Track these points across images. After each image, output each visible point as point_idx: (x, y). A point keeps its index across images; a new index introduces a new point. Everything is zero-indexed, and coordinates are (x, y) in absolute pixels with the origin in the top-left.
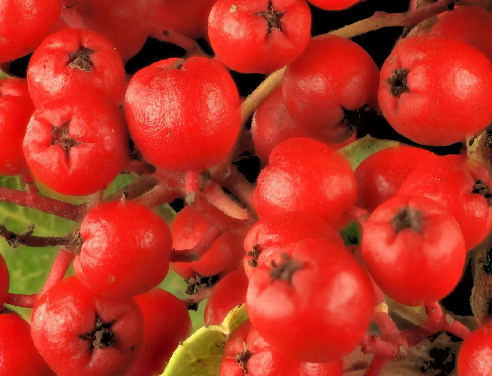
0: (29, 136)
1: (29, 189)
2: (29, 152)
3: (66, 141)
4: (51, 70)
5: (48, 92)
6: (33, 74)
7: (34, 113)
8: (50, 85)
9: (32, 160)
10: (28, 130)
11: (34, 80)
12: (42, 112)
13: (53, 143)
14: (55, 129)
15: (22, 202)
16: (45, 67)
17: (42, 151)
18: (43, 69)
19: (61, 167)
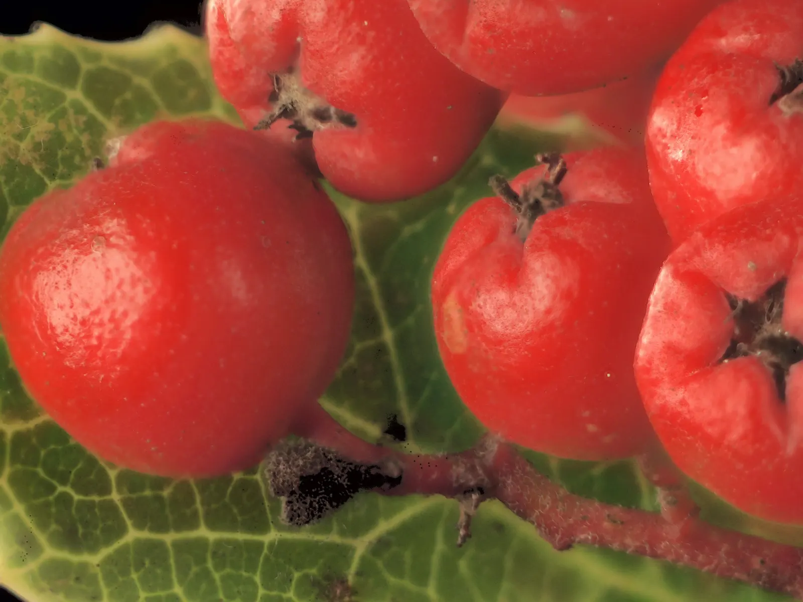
0: (656, 329)
1: (668, 503)
2: (655, 383)
3: (774, 344)
4: (718, 123)
5: (709, 194)
6: (664, 136)
7: (669, 257)
8: (717, 170)
9: (663, 408)
10: (652, 310)
11: (666, 155)
12: (697, 251)
13: (732, 353)
14: (740, 304)
15: (647, 547)
16: (699, 113)
17: (695, 378)
18: (692, 117)
19: (758, 431)
